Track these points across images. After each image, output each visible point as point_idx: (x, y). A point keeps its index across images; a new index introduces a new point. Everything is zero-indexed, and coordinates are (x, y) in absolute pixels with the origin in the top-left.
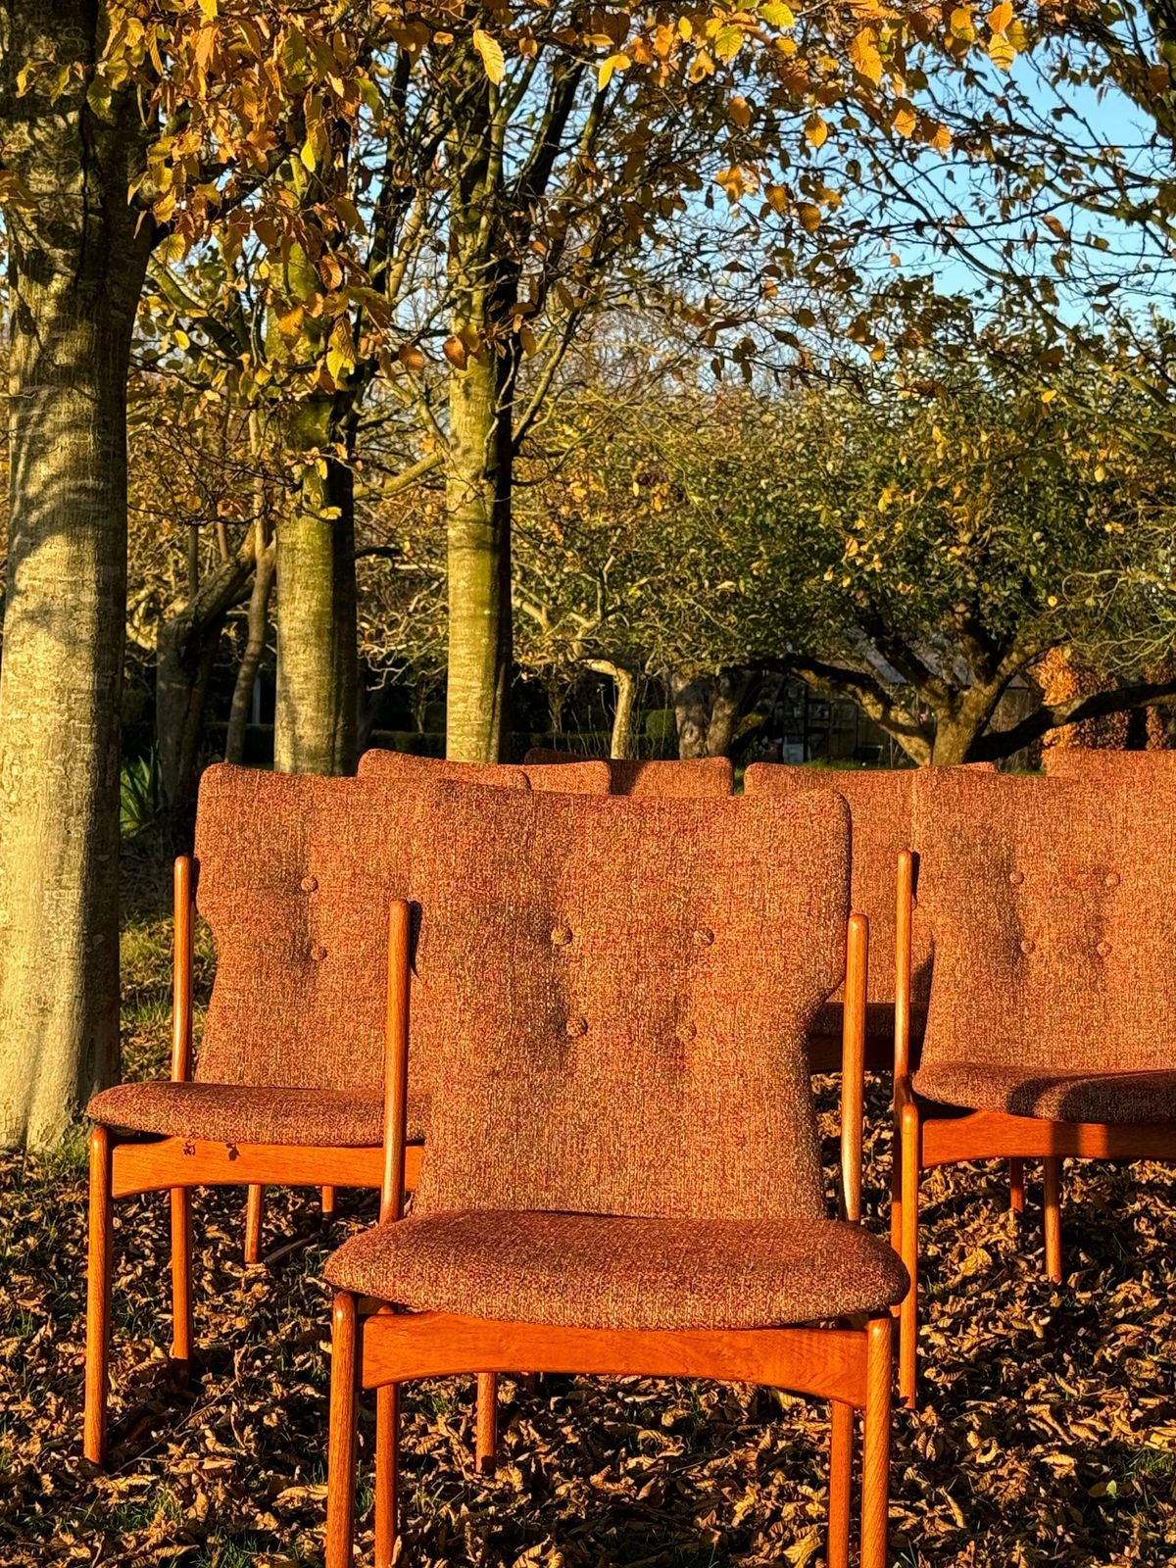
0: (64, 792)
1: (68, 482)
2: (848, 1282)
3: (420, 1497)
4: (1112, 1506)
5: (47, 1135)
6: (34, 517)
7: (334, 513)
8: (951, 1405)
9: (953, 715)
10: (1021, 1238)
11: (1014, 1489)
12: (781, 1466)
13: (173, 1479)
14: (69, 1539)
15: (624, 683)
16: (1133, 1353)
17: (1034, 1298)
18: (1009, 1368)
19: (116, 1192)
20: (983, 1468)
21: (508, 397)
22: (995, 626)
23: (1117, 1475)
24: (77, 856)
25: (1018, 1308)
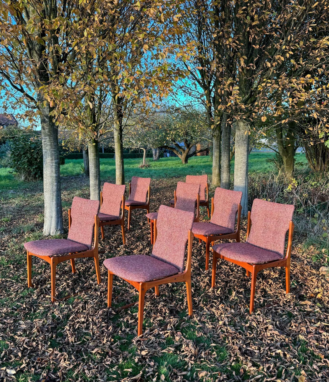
0: (52, 189)
5: (53, 233)
7: (94, 144)
9: (184, 153)
15: (145, 150)
24: (55, 198)
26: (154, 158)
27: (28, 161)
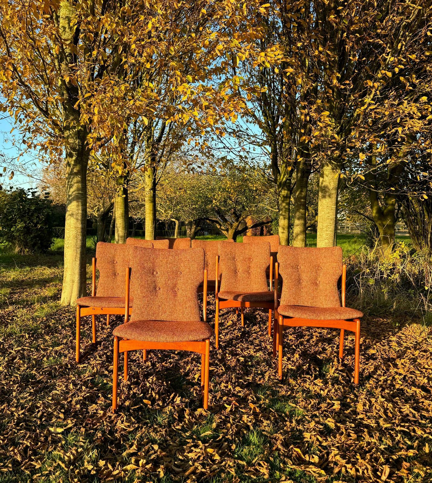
0: (76, 245)
1: (76, 192)
2: (202, 334)
3: (133, 367)
4: (250, 366)
5: (74, 303)
6: (70, 198)
7: (124, 196)
8: (224, 348)
9: (231, 228)
10: (237, 319)
11: (233, 364)
12: (195, 360)
13: (91, 365)
14: (72, 376)
15: (177, 222)
16: (255, 339)
17: (239, 329)
18: (234, 342)
19: (81, 316)
20: (229, 360)
21: (155, 176)
22: (238, 213)
23: (251, 361)
24: (79, 256)
25: (236, 331)
26: (189, 236)
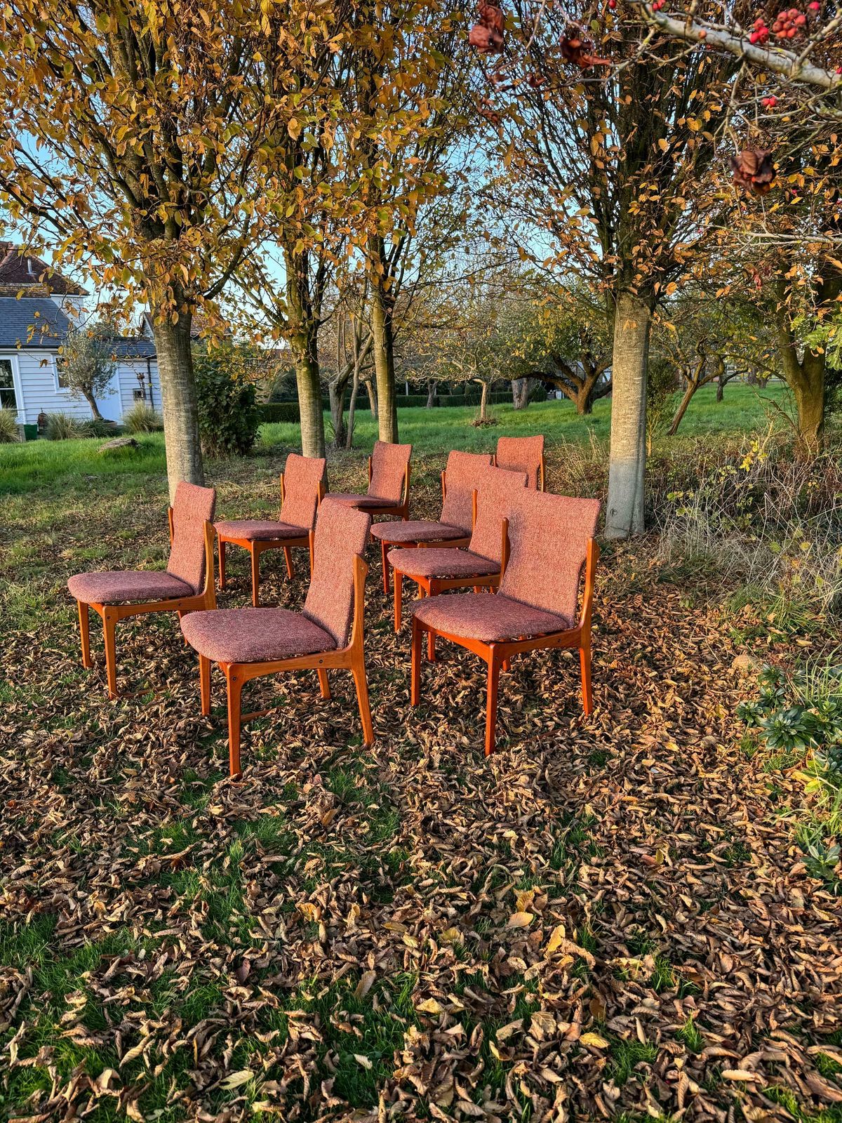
9: (583, 388)
15: (484, 384)
26: (517, 403)
27: (209, 413)
